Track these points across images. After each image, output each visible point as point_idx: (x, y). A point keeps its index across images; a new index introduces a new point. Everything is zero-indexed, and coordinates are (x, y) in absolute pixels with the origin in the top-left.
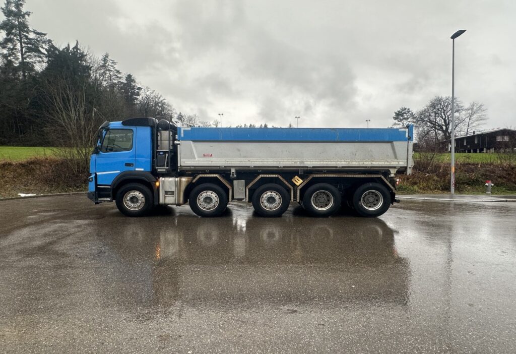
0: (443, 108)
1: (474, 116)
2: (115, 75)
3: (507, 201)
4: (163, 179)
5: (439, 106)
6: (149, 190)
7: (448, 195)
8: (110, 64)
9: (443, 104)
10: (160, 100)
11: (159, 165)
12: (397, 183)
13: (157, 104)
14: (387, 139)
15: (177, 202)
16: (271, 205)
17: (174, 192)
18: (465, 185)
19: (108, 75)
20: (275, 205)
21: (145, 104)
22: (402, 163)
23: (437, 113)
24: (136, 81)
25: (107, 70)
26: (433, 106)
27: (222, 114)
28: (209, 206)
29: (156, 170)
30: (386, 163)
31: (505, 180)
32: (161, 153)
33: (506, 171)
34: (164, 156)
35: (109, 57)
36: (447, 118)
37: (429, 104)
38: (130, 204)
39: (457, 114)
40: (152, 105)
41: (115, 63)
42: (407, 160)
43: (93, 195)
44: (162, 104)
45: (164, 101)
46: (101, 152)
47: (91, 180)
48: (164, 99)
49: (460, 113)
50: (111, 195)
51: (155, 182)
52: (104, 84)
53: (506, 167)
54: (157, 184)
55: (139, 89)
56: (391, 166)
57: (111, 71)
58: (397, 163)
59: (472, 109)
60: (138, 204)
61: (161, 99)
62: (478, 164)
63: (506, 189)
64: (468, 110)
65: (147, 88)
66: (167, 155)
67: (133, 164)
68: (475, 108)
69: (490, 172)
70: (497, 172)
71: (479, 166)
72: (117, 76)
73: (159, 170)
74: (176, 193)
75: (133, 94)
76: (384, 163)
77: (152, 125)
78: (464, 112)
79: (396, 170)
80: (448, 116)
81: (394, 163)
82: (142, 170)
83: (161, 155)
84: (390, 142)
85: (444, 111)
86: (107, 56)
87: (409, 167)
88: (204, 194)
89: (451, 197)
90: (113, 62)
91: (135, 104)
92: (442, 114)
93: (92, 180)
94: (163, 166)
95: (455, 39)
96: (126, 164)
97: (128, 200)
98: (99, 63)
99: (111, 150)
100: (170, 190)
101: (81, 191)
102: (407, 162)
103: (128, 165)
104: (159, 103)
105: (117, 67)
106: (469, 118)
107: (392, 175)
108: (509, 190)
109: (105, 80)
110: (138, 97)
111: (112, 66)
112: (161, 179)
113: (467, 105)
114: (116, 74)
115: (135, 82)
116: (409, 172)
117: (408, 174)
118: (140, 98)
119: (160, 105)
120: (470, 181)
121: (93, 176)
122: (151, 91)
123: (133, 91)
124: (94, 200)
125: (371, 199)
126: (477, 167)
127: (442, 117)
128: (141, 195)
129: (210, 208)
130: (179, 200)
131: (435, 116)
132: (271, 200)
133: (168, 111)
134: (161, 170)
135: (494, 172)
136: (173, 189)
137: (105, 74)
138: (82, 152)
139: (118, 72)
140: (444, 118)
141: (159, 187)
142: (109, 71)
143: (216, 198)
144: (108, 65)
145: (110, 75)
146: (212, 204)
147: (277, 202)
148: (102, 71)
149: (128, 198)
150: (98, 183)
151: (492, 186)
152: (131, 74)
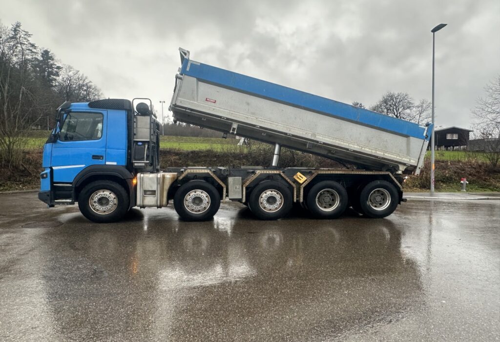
0: (395, 104)
1: (424, 114)
2: (29, 50)
3: (488, 199)
4: (142, 175)
5: (392, 101)
6: (123, 189)
7: (428, 193)
8: (22, 36)
9: (395, 100)
10: (85, 83)
11: (136, 157)
12: (405, 180)
13: (80, 87)
14: (405, 133)
15: (159, 204)
16: (271, 206)
17: (155, 191)
18: (440, 182)
19: (19, 48)
20: (275, 206)
21: (67, 86)
22: (413, 162)
23: (389, 110)
24: (55, 58)
25: (18, 43)
26: (385, 101)
27: (164, 102)
28: (198, 208)
29: (133, 164)
30: (398, 157)
31: (475, 177)
32: (140, 144)
33: (475, 168)
34: (143, 146)
35: (21, 27)
36: (398, 115)
37: (381, 99)
38: (98, 206)
39: (408, 111)
40: (75, 87)
41: (30, 35)
42: (419, 159)
43: (48, 195)
44: (87, 88)
45: (90, 84)
46: (58, 141)
47: (45, 176)
48: (90, 82)
49: (411, 110)
50: (73, 195)
51: (132, 179)
52: (15, 59)
53: (474, 165)
54: (134, 181)
55: (59, 68)
56: (402, 162)
57: (24, 44)
58: (408, 160)
59: (422, 106)
60: (109, 207)
61: (87, 81)
62: (447, 161)
63: (478, 187)
64: (418, 107)
65: (70, 68)
66: (146, 146)
67: (102, 157)
68: (424, 106)
69: (460, 169)
70: (467, 169)
71: (449, 164)
72: (31, 50)
73: (136, 164)
74: (158, 193)
75: (50, 73)
76: (396, 157)
77: (128, 108)
78: (414, 109)
79: (405, 167)
80: (400, 113)
81: (406, 159)
82: (115, 163)
83: (140, 145)
84: (407, 136)
85: (396, 107)
86: (18, 26)
87: (419, 166)
88: (193, 194)
89: (431, 195)
90: (27, 34)
91: (52, 86)
92: (395, 110)
93: (47, 177)
94: (142, 159)
95: (435, 33)
96: (93, 156)
97: (95, 202)
98: (7, 34)
99: (72, 139)
100: (150, 189)
101: (6, 190)
102: (418, 161)
103: (95, 157)
104: (84, 86)
105: (32, 40)
106: (419, 115)
107: (400, 172)
108: (482, 188)
109: (16, 55)
110: (57, 78)
111: (25, 39)
112: (139, 175)
113: (417, 103)
114: (31, 48)
115: (53, 60)
116: (418, 172)
117: (416, 174)
118: (59, 79)
119: (85, 88)
120: (444, 179)
121: (48, 171)
122: (74, 72)
123: (50, 70)
124: (49, 202)
125: (379, 199)
126: (447, 164)
127: (394, 114)
128: (112, 196)
129: (199, 211)
130: (161, 201)
131: (387, 112)
132: (271, 200)
133: (94, 96)
134: (137, 164)
135: (463, 170)
136: (154, 188)
137: (16, 48)
138: (5, 142)
139: (33, 45)
140: (396, 114)
141: (136, 186)
142: (21, 44)
143: (206, 198)
144: (20, 37)
145: (23, 49)
146: (202, 205)
147: (278, 203)
148: (12, 44)
149: (96, 199)
150: (55, 180)
151: (466, 184)
152: (49, 50)
